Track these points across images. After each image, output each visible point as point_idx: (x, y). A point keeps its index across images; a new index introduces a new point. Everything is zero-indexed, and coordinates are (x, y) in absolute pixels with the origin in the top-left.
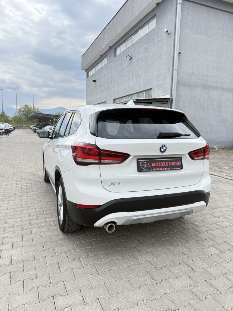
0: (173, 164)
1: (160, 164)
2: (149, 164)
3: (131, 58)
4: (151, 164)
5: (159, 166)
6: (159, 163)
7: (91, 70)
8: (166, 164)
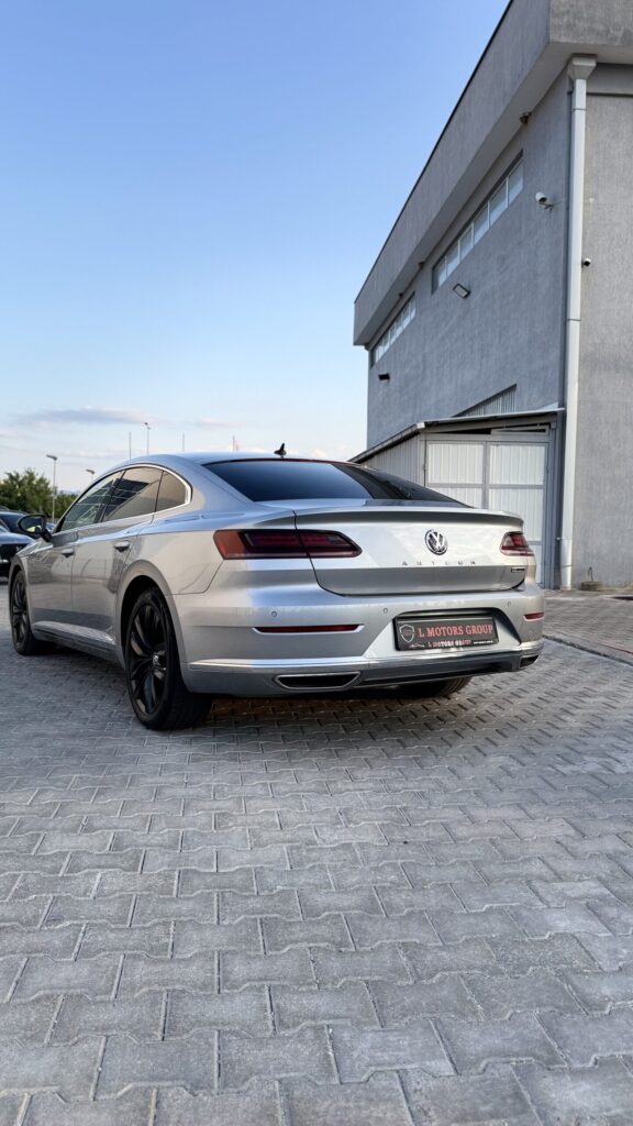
3: (469, 293)
7: (379, 343)
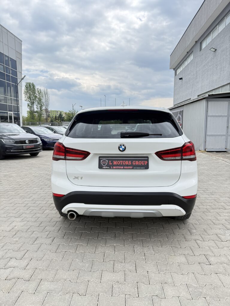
0: (137, 163)
1: (122, 163)
2: (110, 161)
3: (216, 50)
4: (112, 162)
5: (121, 164)
6: (121, 161)
8: (128, 163)
